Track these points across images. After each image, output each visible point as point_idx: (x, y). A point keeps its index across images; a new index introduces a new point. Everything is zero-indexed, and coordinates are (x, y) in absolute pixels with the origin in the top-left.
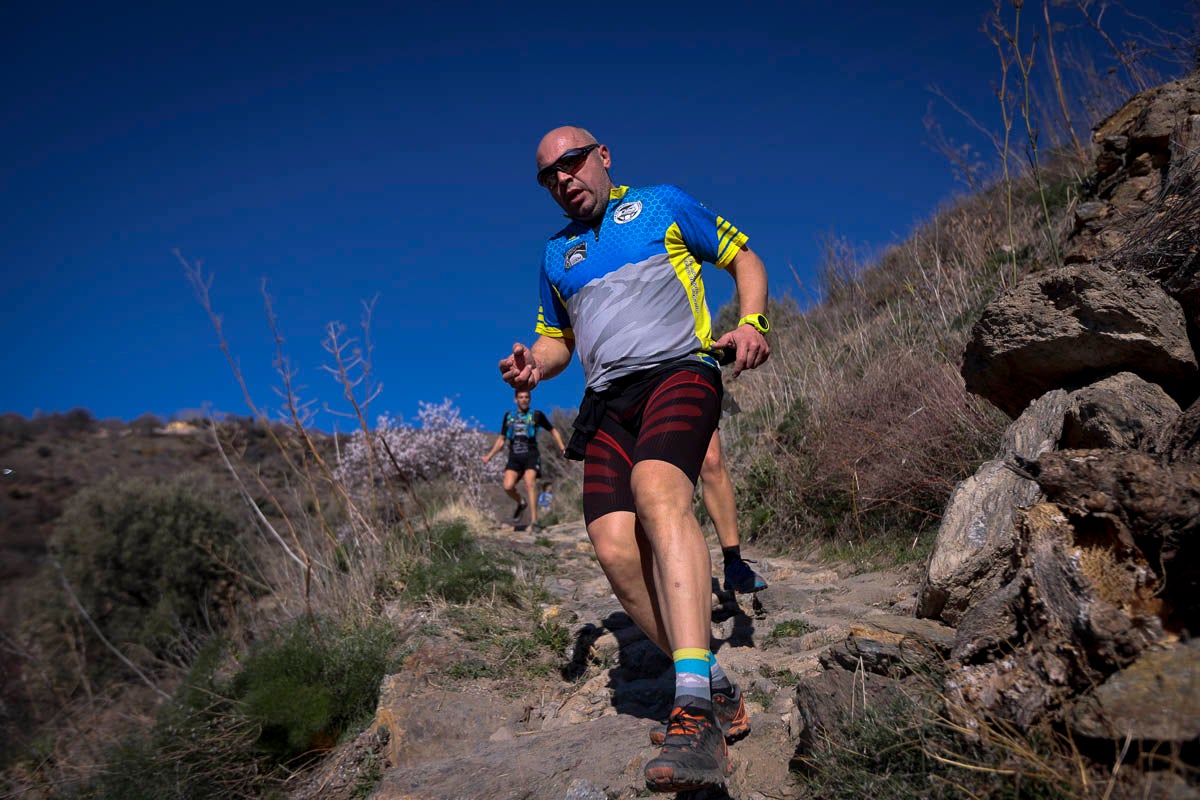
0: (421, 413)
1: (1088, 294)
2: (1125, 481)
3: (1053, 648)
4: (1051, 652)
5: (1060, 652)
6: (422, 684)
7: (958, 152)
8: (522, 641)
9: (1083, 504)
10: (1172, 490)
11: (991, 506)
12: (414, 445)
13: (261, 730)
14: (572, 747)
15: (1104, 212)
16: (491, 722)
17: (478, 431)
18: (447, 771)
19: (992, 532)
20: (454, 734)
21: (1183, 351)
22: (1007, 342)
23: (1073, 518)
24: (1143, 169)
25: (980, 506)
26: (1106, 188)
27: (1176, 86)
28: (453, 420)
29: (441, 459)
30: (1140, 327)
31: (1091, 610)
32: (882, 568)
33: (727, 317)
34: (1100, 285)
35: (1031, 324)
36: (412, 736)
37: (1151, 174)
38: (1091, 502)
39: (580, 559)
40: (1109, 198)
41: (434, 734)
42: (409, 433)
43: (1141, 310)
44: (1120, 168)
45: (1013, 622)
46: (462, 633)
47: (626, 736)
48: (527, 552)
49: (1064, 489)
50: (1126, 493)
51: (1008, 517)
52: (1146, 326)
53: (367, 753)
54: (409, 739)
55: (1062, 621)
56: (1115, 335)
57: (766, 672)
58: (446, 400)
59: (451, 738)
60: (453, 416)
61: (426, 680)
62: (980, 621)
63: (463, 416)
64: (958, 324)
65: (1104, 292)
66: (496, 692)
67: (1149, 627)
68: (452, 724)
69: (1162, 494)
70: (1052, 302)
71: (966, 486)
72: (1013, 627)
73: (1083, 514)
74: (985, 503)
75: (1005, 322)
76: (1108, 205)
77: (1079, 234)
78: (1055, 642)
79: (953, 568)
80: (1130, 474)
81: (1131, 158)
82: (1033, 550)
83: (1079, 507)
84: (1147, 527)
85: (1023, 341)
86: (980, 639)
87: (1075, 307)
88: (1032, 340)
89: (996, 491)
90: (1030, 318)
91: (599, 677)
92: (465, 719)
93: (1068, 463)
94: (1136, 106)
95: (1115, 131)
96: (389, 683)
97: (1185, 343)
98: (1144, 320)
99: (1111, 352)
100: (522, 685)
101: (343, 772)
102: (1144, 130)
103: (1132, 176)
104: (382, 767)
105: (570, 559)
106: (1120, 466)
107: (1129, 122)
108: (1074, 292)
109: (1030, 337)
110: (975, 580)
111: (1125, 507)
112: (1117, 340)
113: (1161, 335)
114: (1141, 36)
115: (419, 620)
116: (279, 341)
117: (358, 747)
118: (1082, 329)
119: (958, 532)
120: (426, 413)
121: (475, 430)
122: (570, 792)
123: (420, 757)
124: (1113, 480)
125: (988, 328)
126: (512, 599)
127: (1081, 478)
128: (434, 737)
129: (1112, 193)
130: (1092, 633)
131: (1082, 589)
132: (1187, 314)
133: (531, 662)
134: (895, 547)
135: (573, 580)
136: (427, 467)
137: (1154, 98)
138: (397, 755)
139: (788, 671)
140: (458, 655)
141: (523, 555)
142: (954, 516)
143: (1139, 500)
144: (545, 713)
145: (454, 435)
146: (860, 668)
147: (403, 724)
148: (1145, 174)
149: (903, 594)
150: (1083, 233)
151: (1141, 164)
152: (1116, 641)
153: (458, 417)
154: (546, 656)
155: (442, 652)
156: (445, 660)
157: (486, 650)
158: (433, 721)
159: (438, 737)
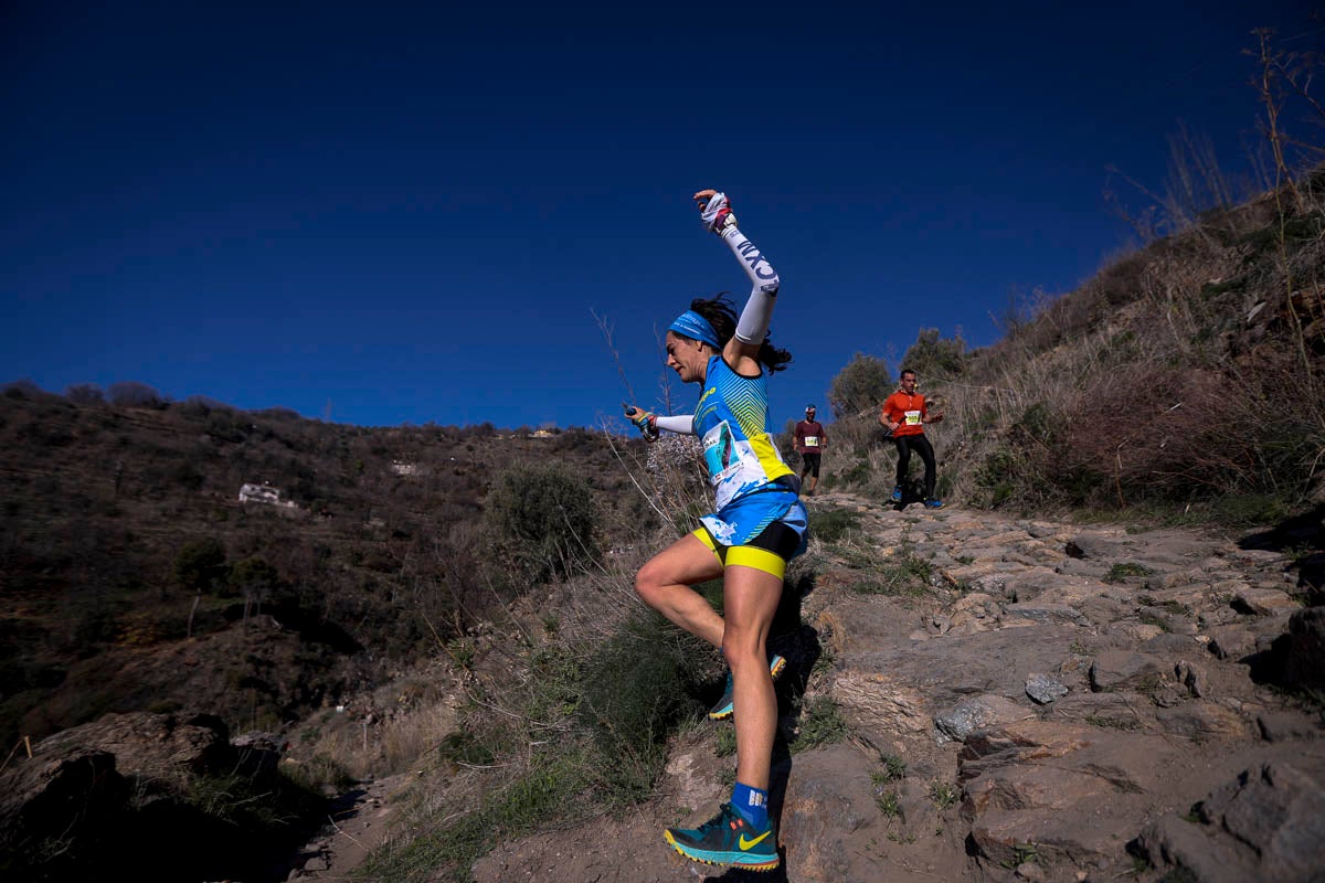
6: (841, 596)
8: (899, 571)
14: (1002, 648)
16: (902, 626)
18: (901, 660)
20: (878, 633)
32: (1152, 529)
36: (850, 632)
41: (865, 632)
47: (1045, 644)
54: (848, 633)
57: (1149, 602)
59: (877, 635)
61: (844, 594)
66: (895, 605)
68: (876, 626)
91: (968, 598)
92: (882, 623)
100: (911, 601)
104: (832, 652)
122: (1030, 683)
123: (860, 646)
128: (864, 634)
133: (908, 585)
134: (1158, 513)
135: (869, 531)
138: (841, 644)
139: (1174, 603)
140: (860, 577)
144: (937, 623)
147: (842, 625)
154: (917, 582)
155: (846, 575)
156: (851, 581)
157: (874, 575)
158: (862, 622)
159: (869, 634)
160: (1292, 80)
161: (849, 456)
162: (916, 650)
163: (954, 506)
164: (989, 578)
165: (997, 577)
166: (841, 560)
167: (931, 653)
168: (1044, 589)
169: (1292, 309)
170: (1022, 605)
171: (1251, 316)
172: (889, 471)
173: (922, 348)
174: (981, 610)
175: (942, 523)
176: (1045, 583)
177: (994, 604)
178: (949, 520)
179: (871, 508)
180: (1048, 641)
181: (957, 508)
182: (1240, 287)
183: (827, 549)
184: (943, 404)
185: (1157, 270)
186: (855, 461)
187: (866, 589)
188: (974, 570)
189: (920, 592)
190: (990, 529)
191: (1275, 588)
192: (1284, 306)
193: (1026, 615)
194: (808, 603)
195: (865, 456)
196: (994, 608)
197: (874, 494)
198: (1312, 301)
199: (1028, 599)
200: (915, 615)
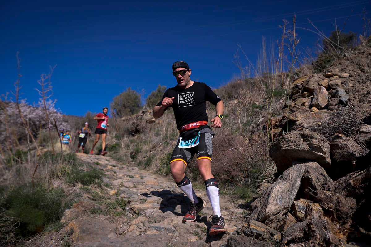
0: (39, 102)
1: (313, 140)
2: (338, 202)
3: (317, 243)
4: (317, 244)
5: (319, 244)
6: (83, 214)
7: (244, 68)
8: (113, 204)
9: (327, 206)
10: (348, 206)
11: (283, 194)
12: (34, 114)
13: (20, 223)
14: (142, 243)
15: (293, 105)
16: (106, 230)
17: (60, 114)
19: (283, 202)
20: (95, 233)
21: (329, 160)
22: (286, 146)
23: (324, 209)
24: (305, 96)
25: (280, 194)
26: (294, 98)
27: (317, 76)
28: (51, 108)
29: (44, 121)
30: (322, 152)
31: (330, 235)
33: (154, 95)
34: (316, 138)
35: (295, 144)
36: (82, 232)
37: (306, 98)
38: (329, 205)
39: (111, 172)
40: (295, 101)
41: (89, 233)
42: (33, 109)
43: (322, 147)
44: (299, 94)
45: (302, 233)
46: (90, 196)
47: (159, 242)
48: (94, 166)
49: (323, 201)
50: (338, 205)
51: (287, 198)
52: (323, 151)
53: (65, 237)
54: (81, 233)
55: (320, 236)
56: (316, 152)
58: (50, 100)
59: (94, 234)
60: (52, 106)
61: (84, 213)
62: (293, 231)
63: (56, 107)
64: (245, 125)
65: (317, 141)
66: (106, 220)
67: (342, 241)
68: (95, 230)
69: (346, 207)
70: (302, 139)
71: (276, 187)
72: (302, 234)
73: (327, 209)
74: (281, 193)
75: (288, 141)
76: (294, 103)
77: (285, 109)
78: (319, 241)
79: (273, 210)
80: (340, 201)
81: (302, 92)
82: (312, 215)
83: (326, 206)
84: (340, 214)
85: (292, 148)
86: (293, 236)
87: (308, 142)
88: (295, 148)
89: (284, 190)
90: (295, 142)
91: (138, 219)
92: (98, 228)
93: (325, 194)
94: (306, 78)
95: (299, 82)
96: (67, 212)
97: (330, 158)
98: (323, 150)
99: (312, 156)
100: (114, 219)
101: (56, 242)
102: (308, 86)
103: (302, 97)
104: (71, 242)
105: (107, 171)
106: (337, 198)
107: (303, 81)
108: (309, 138)
109: (294, 147)
110: (277, 214)
111: (336, 209)
112: (316, 154)
113: (326, 155)
114: (303, 54)
115: (73, 190)
116: (19, 76)
117: (61, 234)
118: (309, 149)
119: (274, 200)
120: (42, 103)
121: (59, 113)
123: (84, 240)
124: (336, 201)
125: (283, 141)
126: (100, 186)
127: (328, 199)
128: (88, 234)
129: (296, 100)
130: (330, 241)
131: (328, 229)
132: (331, 150)
133: (115, 210)
135: (109, 179)
136: (38, 123)
137: (311, 77)
138: (76, 238)
140: (94, 206)
141: (92, 167)
142: (273, 196)
143: (340, 207)
145: (50, 113)
146: (254, 237)
147: (79, 228)
148: (305, 97)
149: (230, 207)
150: (286, 109)
151: (305, 95)
152: (335, 244)
153: (54, 107)
154: (120, 209)
155: (88, 204)
156: (89, 207)
157: (101, 205)
158: (88, 228)
159: (90, 234)
160: (291, 41)
161: (112, 138)
162: (108, 243)
163: (151, 171)
164: (149, 210)
165: (152, 210)
166: (88, 195)
167: (114, 244)
168: (166, 218)
169: (269, 124)
170: (157, 225)
171: (260, 121)
172: (128, 149)
173: (158, 93)
174: (141, 224)
175: (142, 180)
176: (167, 215)
177: (147, 223)
178: (145, 179)
179: (114, 166)
180: (160, 241)
181: (151, 172)
182: (261, 108)
183: (84, 189)
184: (159, 123)
185: (242, 92)
186: (114, 141)
187: (96, 212)
188: (144, 206)
189: (119, 214)
190: (160, 186)
191: (235, 225)
192: (267, 121)
193: (157, 229)
194: (66, 216)
195: (119, 140)
196: (147, 224)
197: (119, 159)
198: (274, 122)
199: (160, 221)
200: (114, 225)
